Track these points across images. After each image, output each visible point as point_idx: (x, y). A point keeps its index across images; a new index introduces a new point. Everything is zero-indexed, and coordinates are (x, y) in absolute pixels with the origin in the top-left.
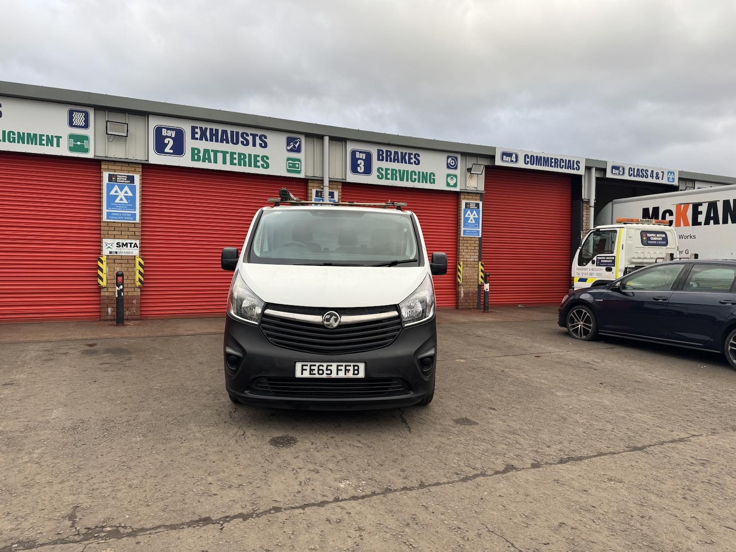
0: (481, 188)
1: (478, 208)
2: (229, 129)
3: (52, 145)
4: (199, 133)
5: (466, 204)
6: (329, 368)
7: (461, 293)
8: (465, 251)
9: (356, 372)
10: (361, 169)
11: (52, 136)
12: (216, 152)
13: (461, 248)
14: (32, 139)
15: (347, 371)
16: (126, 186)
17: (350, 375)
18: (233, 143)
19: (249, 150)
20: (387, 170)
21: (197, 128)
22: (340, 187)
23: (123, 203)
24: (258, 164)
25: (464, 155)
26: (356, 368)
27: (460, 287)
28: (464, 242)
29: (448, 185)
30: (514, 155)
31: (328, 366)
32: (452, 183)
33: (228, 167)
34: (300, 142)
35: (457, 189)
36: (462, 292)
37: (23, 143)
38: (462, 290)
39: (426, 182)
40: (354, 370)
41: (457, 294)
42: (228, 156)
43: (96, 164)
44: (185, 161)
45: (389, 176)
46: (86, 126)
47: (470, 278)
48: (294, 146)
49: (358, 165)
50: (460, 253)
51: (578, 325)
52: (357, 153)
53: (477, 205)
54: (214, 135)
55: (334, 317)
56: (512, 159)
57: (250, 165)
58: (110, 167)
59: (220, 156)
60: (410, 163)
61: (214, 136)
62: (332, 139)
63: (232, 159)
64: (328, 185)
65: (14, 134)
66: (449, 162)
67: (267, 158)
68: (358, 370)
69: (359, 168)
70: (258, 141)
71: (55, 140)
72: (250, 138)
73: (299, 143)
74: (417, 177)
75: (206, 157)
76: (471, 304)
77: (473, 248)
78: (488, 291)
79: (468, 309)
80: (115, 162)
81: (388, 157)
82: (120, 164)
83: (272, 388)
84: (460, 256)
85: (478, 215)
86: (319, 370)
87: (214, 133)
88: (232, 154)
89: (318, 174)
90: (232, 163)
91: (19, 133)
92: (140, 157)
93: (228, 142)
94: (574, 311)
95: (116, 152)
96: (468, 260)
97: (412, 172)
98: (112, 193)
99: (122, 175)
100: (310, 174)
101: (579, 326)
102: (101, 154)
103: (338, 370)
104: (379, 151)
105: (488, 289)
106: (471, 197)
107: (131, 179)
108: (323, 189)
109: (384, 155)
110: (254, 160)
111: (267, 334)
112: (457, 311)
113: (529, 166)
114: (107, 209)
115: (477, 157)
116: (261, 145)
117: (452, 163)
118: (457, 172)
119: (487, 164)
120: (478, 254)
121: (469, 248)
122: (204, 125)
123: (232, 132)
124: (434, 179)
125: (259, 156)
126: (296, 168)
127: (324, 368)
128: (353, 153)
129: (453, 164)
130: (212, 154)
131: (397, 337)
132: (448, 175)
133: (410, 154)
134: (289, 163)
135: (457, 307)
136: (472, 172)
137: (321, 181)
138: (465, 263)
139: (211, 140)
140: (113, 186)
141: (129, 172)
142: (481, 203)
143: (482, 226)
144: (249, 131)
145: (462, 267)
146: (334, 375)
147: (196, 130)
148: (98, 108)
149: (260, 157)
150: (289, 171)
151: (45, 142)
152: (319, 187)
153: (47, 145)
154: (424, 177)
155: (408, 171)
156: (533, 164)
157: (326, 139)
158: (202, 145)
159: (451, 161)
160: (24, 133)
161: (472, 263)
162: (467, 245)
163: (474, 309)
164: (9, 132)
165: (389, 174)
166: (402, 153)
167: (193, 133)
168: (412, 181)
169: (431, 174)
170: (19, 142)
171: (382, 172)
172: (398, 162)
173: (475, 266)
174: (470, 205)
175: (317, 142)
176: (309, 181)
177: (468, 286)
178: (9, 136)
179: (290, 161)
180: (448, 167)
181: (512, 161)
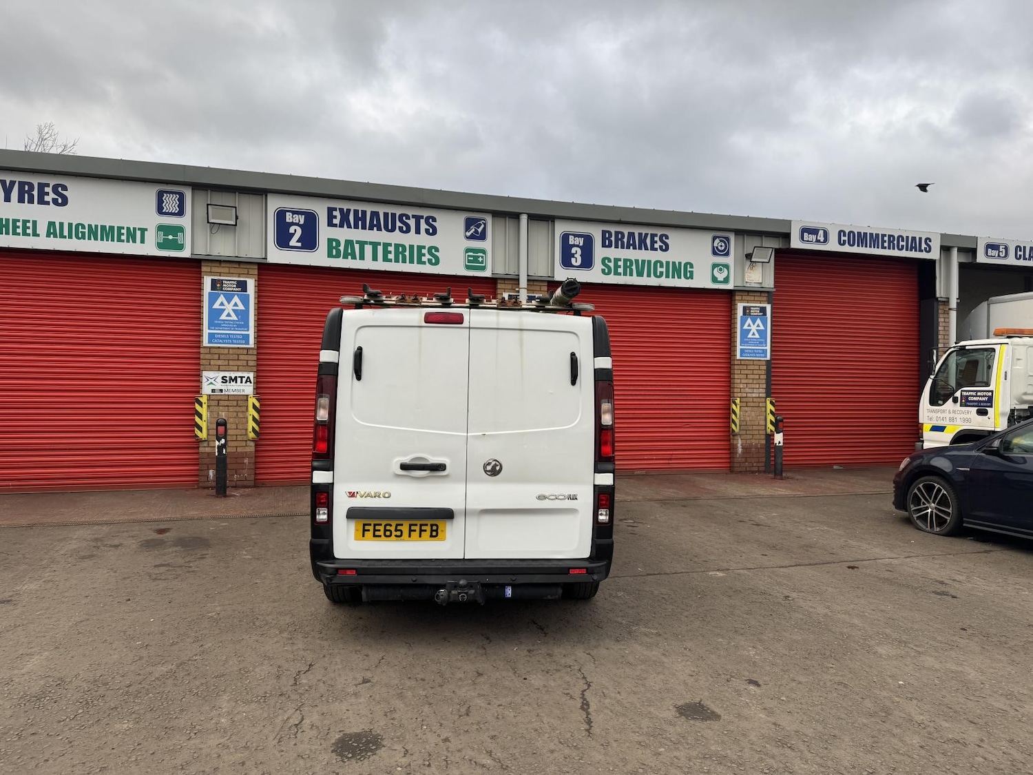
0: (769, 283)
1: (765, 314)
2: (381, 210)
3: (134, 241)
4: (339, 217)
5: (745, 308)
7: (737, 447)
8: (743, 381)
10: (577, 261)
11: (135, 229)
12: (362, 244)
13: (736, 376)
14: (108, 233)
16: (236, 296)
18: (387, 229)
19: (410, 239)
20: (617, 260)
21: (335, 209)
22: (545, 288)
23: (231, 320)
24: (424, 259)
25: (739, 233)
27: (736, 438)
28: (741, 367)
29: (714, 280)
30: (821, 233)
32: (721, 277)
33: (380, 265)
34: (485, 224)
35: (730, 286)
36: (739, 445)
37: (96, 239)
38: (740, 442)
39: (679, 277)
41: (731, 449)
42: (380, 249)
43: (194, 265)
44: (318, 258)
45: (621, 270)
46: (181, 213)
47: (753, 423)
48: (476, 232)
49: (573, 256)
50: (736, 385)
51: (927, 508)
52: (571, 236)
53: (763, 310)
54: (360, 219)
56: (819, 238)
57: (412, 261)
58: (214, 269)
59: (368, 249)
60: (653, 249)
61: (360, 221)
62: (532, 217)
63: (386, 252)
64: (526, 287)
65: (83, 227)
66: (715, 245)
67: (437, 250)
69: (573, 260)
70: (423, 226)
71: (138, 233)
72: (412, 222)
73: (483, 226)
74: (664, 270)
75: (349, 252)
76: (755, 464)
77: (757, 377)
78: (781, 444)
79: (749, 473)
80: (220, 261)
81: (619, 242)
82: (228, 265)
84: (736, 390)
85: (765, 325)
87: (360, 216)
88: (386, 245)
89: (511, 271)
90: (386, 259)
91: (90, 226)
92: (254, 253)
93: (379, 229)
94: (920, 487)
95: (223, 247)
96: (749, 395)
97: (656, 262)
98: (216, 306)
99: (230, 280)
100: (500, 271)
101: (929, 511)
102: (201, 251)
104: (604, 232)
105: (782, 442)
106: (752, 298)
107: (242, 286)
108: (518, 292)
109: (613, 239)
110: (417, 254)
112: (732, 475)
113: (846, 249)
114: (209, 329)
115: (761, 236)
116: (427, 231)
117: (721, 246)
118: (730, 260)
119: (777, 247)
120: (764, 386)
121: (751, 377)
122: (345, 206)
123: (386, 215)
124: (691, 273)
125: (424, 247)
126: (479, 262)
128: (565, 237)
129: (723, 248)
130: (357, 247)
132: (715, 266)
133: (653, 236)
134: (468, 256)
135: (731, 470)
136: (753, 260)
137: (516, 280)
138: (744, 400)
139: (356, 227)
140: (217, 297)
141: (239, 275)
142: (769, 308)
143: (772, 343)
144: (410, 212)
145: (738, 406)
147: (335, 213)
148: (197, 187)
149: (427, 248)
150: (468, 267)
151: (124, 237)
152: (513, 290)
153: (128, 241)
154: (676, 270)
155: (649, 262)
156: (853, 245)
157: (524, 218)
158: (343, 234)
159: (720, 244)
160: (96, 226)
161: (755, 400)
162: (746, 372)
163: (759, 472)
164: (77, 225)
165: (620, 267)
166: (640, 234)
167: (331, 217)
168: (656, 276)
169: (686, 264)
170: (89, 239)
171: (609, 264)
172: (635, 248)
173: (761, 405)
174: (750, 310)
175: (510, 223)
176: (499, 281)
177: (749, 437)
178: (77, 231)
179: (470, 254)
180: (714, 253)
181: (818, 241)
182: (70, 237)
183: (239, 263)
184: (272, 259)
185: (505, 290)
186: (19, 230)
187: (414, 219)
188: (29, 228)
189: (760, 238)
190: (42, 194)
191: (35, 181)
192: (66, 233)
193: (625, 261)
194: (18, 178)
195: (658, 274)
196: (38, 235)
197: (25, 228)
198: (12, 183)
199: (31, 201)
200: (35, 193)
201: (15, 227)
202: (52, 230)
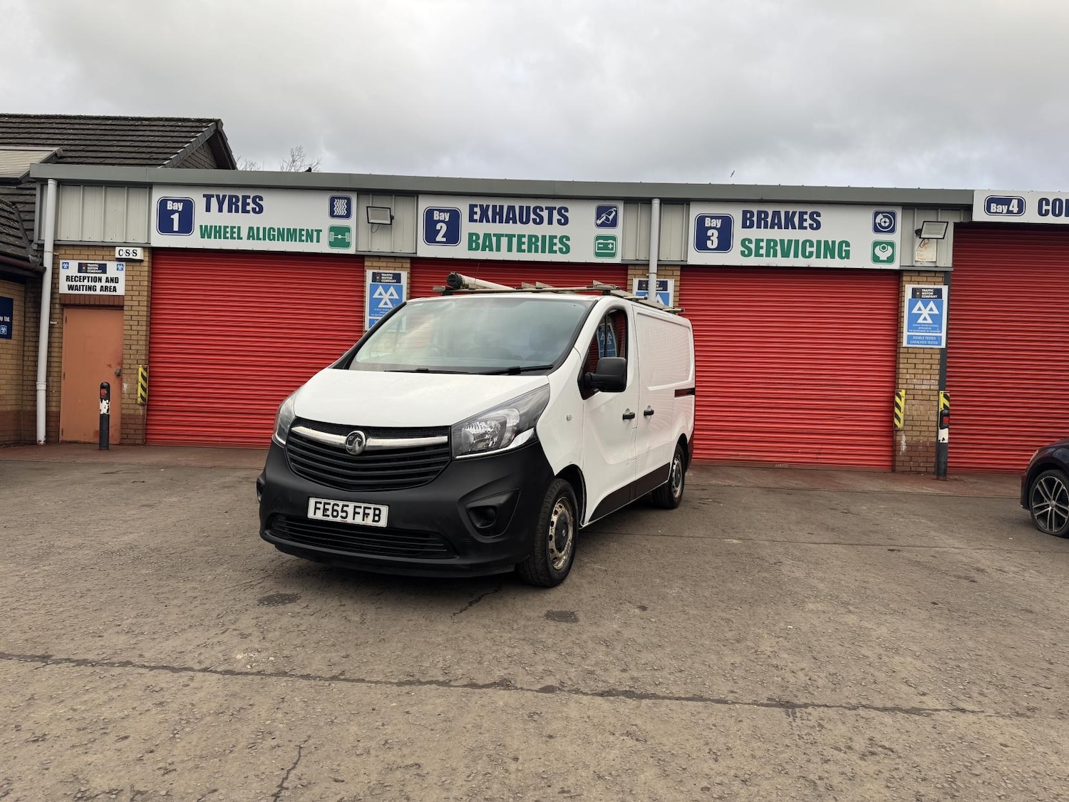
0: (946, 261)
1: (940, 296)
2: (517, 204)
3: (312, 241)
4: (479, 213)
5: (914, 291)
6: (345, 509)
7: (900, 444)
8: (910, 371)
9: (377, 518)
10: (713, 243)
11: (312, 230)
12: (499, 236)
13: (901, 366)
14: (292, 234)
15: (366, 515)
16: (392, 287)
17: (369, 521)
18: (522, 222)
19: (544, 230)
20: (758, 241)
21: (476, 206)
22: (679, 273)
23: (387, 308)
24: (555, 248)
25: (909, 207)
26: (377, 512)
27: (898, 433)
28: (908, 356)
29: (876, 259)
30: (1015, 202)
31: (344, 506)
32: (883, 256)
33: (515, 256)
34: (616, 212)
35: (895, 266)
36: (903, 442)
37: (283, 240)
38: (904, 438)
39: (833, 257)
40: (375, 515)
41: (894, 446)
42: (515, 240)
43: (358, 260)
45: (763, 251)
46: (348, 215)
47: (921, 418)
48: (607, 219)
49: (709, 238)
50: (901, 376)
51: (1048, 506)
52: (707, 219)
53: (938, 293)
54: (498, 214)
55: (358, 439)
56: (1011, 209)
57: (543, 251)
58: (375, 264)
59: (504, 241)
60: (802, 227)
61: (498, 216)
62: (664, 202)
63: (520, 243)
64: (656, 272)
65: (274, 231)
66: (878, 220)
67: (568, 239)
68: (379, 515)
69: (709, 243)
70: (556, 216)
71: (315, 233)
72: (545, 214)
73: (614, 213)
74: (814, 249)
75: (487, 243)
76: (922, 464)
77: (928, 367)
78: (946, 441)
79: (914, 473)
80: (379, 257)
81: (762, 221)
82: (386, 260)
83: (291, 530)
84: (900, 381)
85: (940, 308)
86: (333, 510)
87: (498, 210)
88: (520, 237)
89: (642, 257)
90: (520, 250)
91: (279, 229)
92: (405, 248)
93: (515, 222)
94: (1042, 481)
95: (381, 244)
96: (917, 387)
97: (804, 242)
98: (376, 296)
99: (387, 273)
100: (630, 257)
101: (1050, 509)
102: (364, 248)
103: (355, 513)
104: (745, 213)
105: (946, 438)
106: (925, 279)
107: (397, 278)
108: (648, 277)
109: (755, 219)
110: (548, 243)
111: (291, 458)
112: (892, 474)
113: (1050, 219)
114: (370, 315)
115: (937, 210)
116: (559, 222)
117: (885, 222)
118: (895, 237)
119: (958, 221)
120: (937, 377)
121: (921, 366)
122: (485, 202)
123: (521, 208)
124: (848, 252)
125: (556, 237)
126: (608, 249)
127: (339, 509)
128: (701, 220)
129: (887, 224)
130: (494, 239)
131: (440, 474)
132: (876, 244)
133: (802, 214)
134: (599, 243)
135: (893, 469)
136: (923, 236)
137: (646, 266)
138: (911, 392)
139: (494, 221)
140: (378, 287)
141: (395, 268)
142: (945, 289)
143: (948, 329)
144: (544, 204)
145: (903, 399)
146: (349, 520)
147: (476, 210)
148: (362, 192)
149: (558, 238)
150: (598, 255)
151: (304, 238)
152: (644, 275)
153: (307, 241)
154: (828, 249)
155: (797, 242)
156: (1060, 214)
157: (656, 203)
158: (482, 228)
159: (883, 220)
160: (283, 229)
161: (925, 392)
162: (914, 361)
163: (927, 472)
164: (270, 229)
165: (762, 248)
166: (787, 213)
167: (472, 213)
168: (804, 256)
169: (841, 243)
170: (278, 240)
171: (749, 245)
172: (780, 227)
173: (932, 398)
174: (921, 292)
175: (641, 209)
176: (629, 267)
177: (915, 433)
178: (269, 234)
179: (600, 241)
180: (876, 230)
181: (1011, 212)
182: (264, 239)
183: (395, 257)
184: (421, 254)
185: (635, 276)
186: (228, 235)
187: (547, 211)
188: (234, 233)
189: (935, 211)
190: (245, 204)
191: (240, 194)
192: (261, 236)
193: (769, 241)
194: (228, 193)
195: (807, 254)
196: (241, 239)
197: (232, 233)
198: (224, 197)
199: (237, 211)
200: (240, 204)
201: (226, 232)
202: (252, 234)
